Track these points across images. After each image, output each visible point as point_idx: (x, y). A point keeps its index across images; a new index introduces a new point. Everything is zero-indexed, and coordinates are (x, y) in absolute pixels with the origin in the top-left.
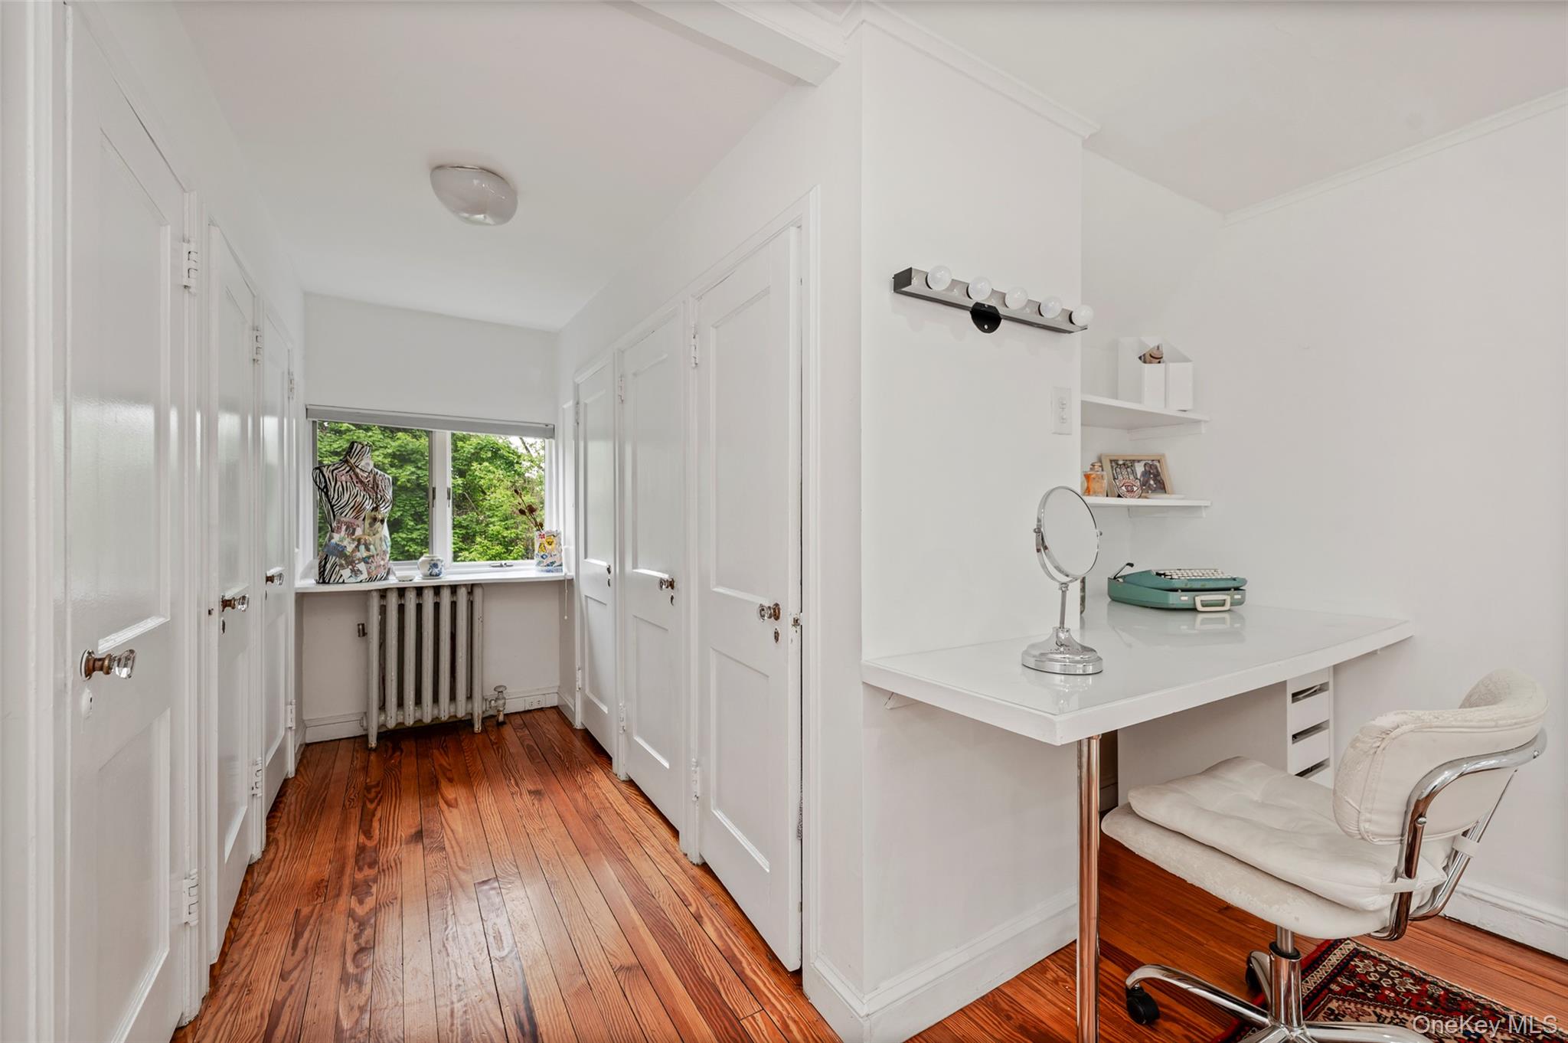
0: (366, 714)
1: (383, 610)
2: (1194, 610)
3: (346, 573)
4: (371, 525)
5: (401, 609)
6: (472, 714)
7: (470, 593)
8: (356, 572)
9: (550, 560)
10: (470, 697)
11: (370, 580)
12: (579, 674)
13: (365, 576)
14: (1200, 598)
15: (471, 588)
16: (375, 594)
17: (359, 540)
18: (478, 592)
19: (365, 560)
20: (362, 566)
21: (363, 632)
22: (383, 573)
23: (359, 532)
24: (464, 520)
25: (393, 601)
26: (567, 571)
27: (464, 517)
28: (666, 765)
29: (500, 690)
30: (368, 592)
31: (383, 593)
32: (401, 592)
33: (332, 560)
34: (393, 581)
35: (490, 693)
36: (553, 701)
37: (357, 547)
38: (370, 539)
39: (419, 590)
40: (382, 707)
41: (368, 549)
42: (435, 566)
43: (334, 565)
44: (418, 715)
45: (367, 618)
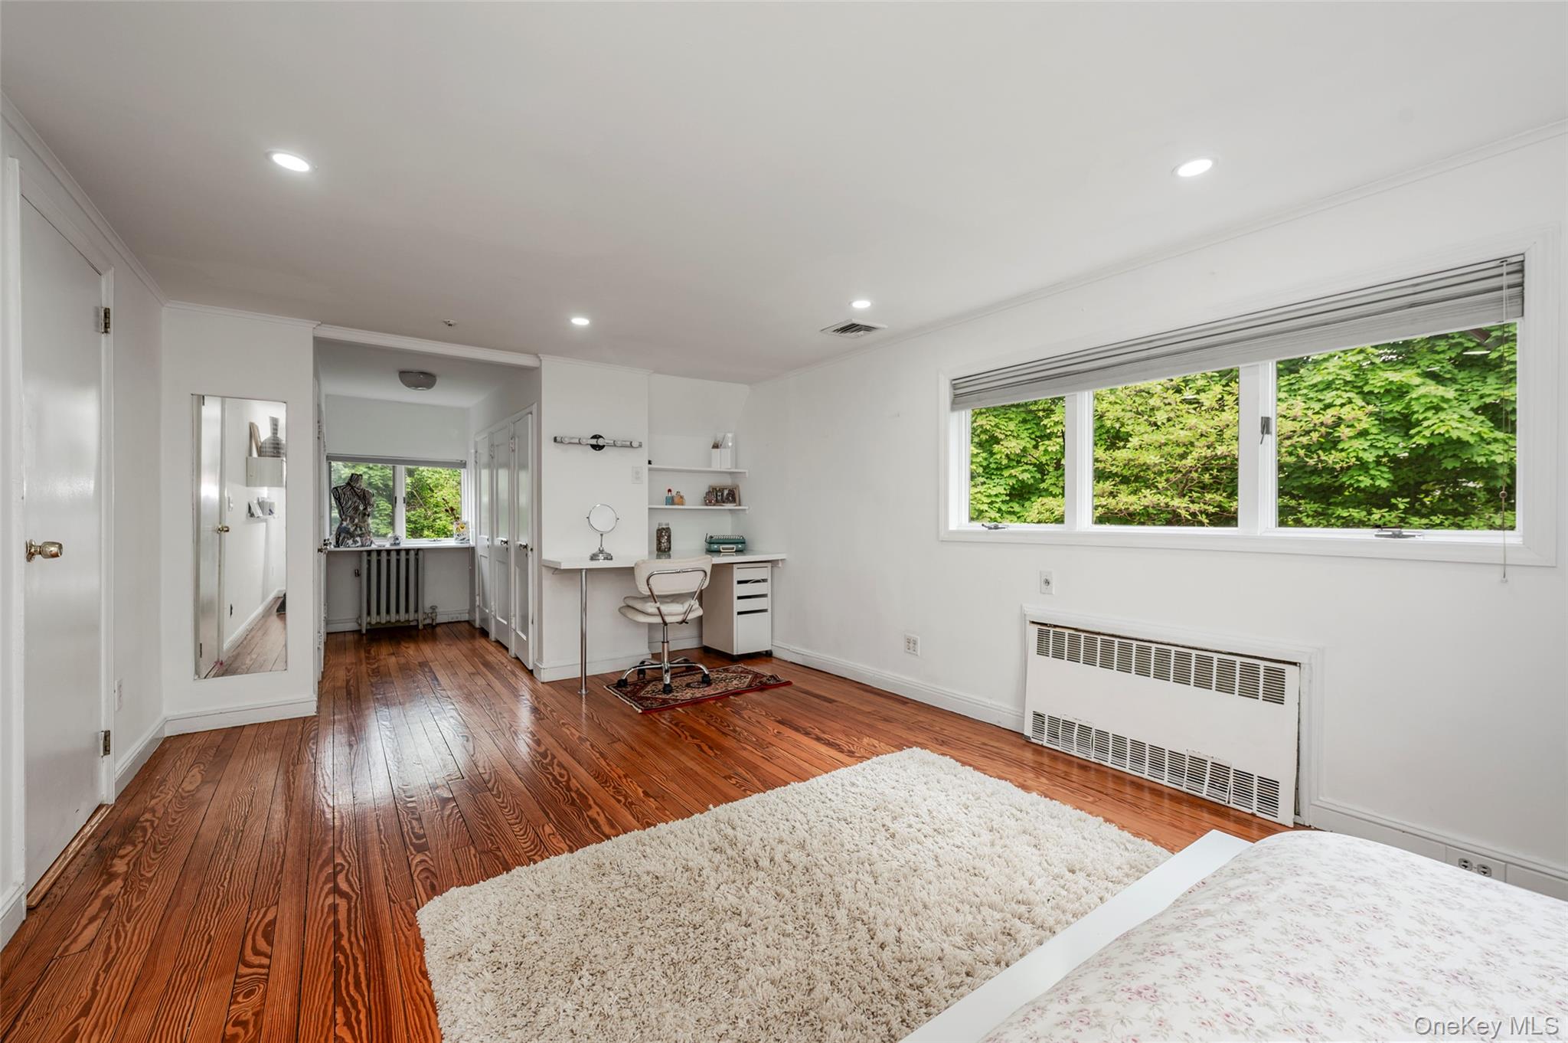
0: (360, 617)
1: (369, 562)
2: (720, 552)
3: (350, 542)
4: (363, 517)
5: (379, 562)
6: (417, 621)
7: (417, 554)
8: (355, 542)
9: (462, 537)
10: (416, 611)
11: (362, 546)
12: (477, 598)
13: (359, 544)
14: (722, 547)
15: (418, 551)
16: (365, 553)
17: (356, 525)
18: (420, 553)
19: (360, 536)
20: (358, 539)
21: (358, 574)
22: (369, 543)
23: (356, 521)
24: (413, 515)
25: (374, 557)
26: (472, 543)
27: (413, 512)
28: (506, 623)
29: (433, 608)
30: (362, 551)
31: (369, 553)
32: (379, 552)
33: (343, 535)
34: (373, 547)
35: (428, 611)
36: (466, 617)
37: (356, 529)
38: (362, 525)
39: (388, 552)
40: (369, 613)
41: (361, 530)
42: (397, 539)
43: (344, 538)
44: (388, 619)
45: (361, 566)
